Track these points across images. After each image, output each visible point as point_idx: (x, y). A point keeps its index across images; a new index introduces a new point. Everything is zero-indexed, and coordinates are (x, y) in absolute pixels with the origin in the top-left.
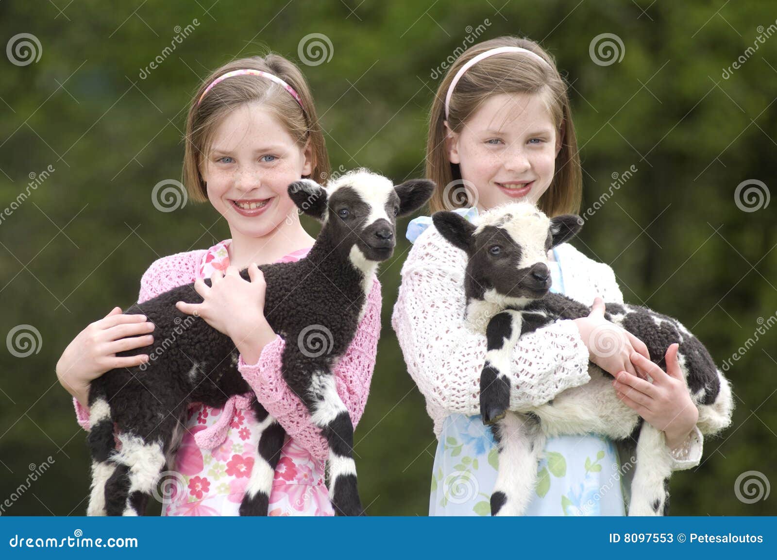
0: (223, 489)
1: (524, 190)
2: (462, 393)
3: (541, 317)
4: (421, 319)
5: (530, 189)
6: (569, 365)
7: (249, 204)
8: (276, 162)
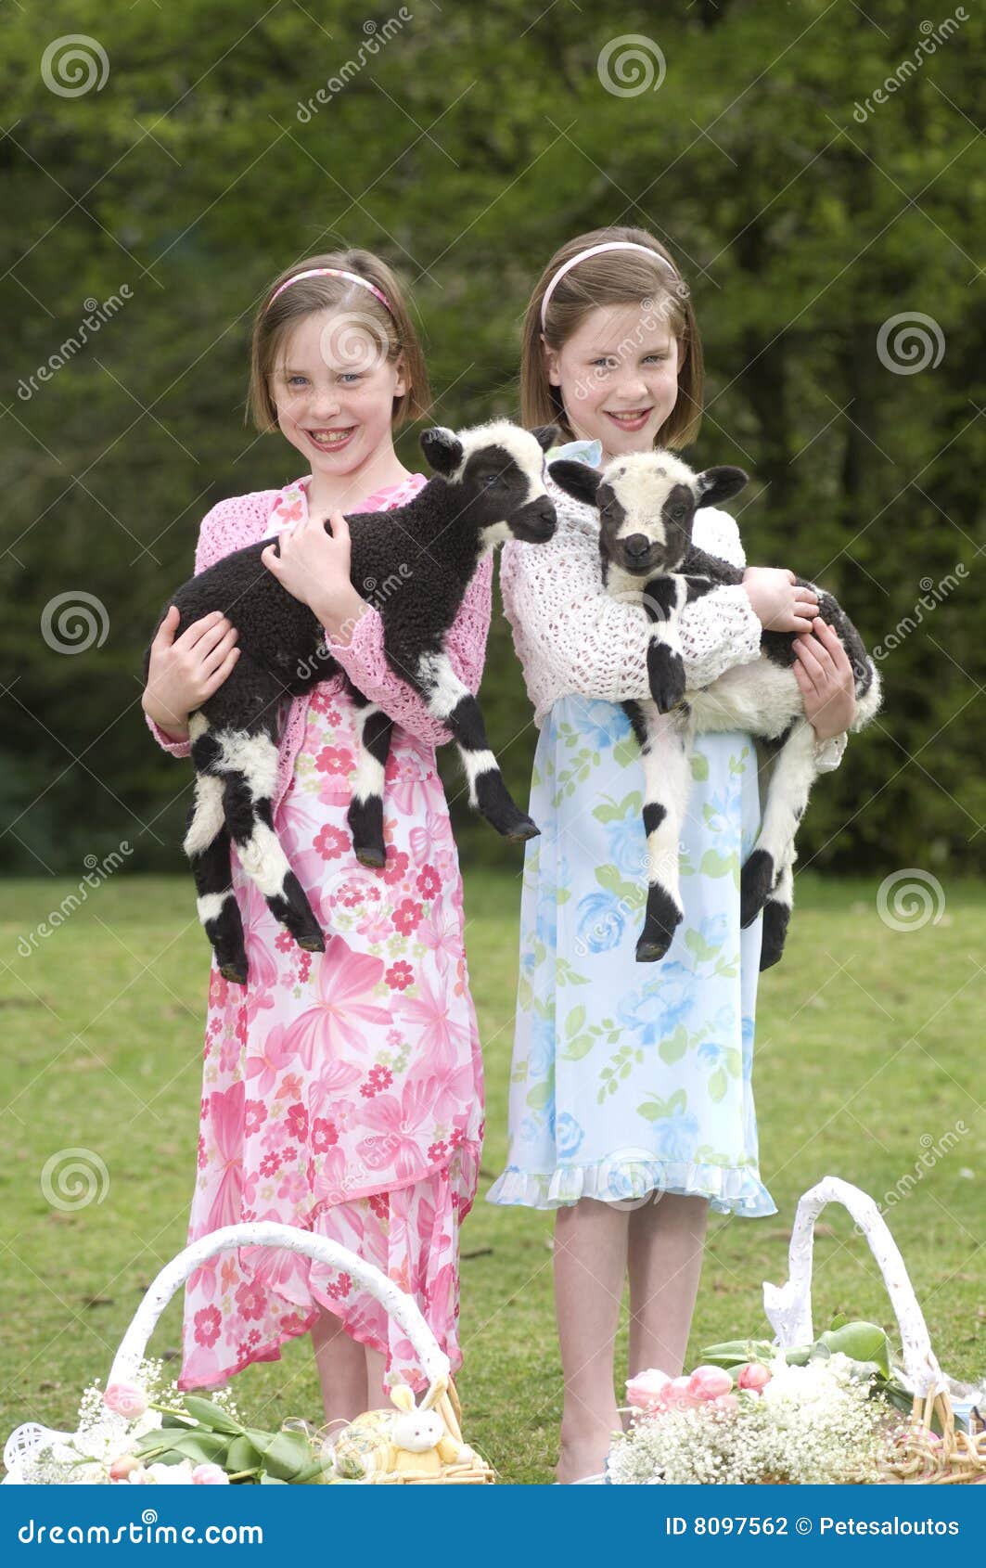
0: (312, 787)
1: (639, 421)
2: (609, 675)
3: (704, 582)
4: (548, 581)
5: (647, 419)
6: (739, 641)
7: (328, 434)
8: (358, 382)
